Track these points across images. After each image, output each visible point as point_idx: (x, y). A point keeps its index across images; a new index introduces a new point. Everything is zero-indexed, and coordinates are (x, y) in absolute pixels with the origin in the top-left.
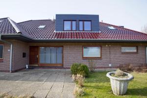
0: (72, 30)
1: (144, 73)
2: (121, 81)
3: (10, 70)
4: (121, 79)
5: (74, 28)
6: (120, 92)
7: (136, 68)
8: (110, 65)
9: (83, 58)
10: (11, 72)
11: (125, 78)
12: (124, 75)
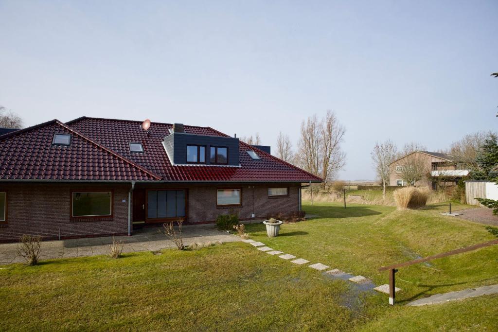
0: (198, 162)
1: (294, 223)
2: (275, 226)
3: (129, 232)
4: (275, 224)
5: (202, 159)
6: (274, 235)
7: (286, 218)
8: (253, 215)
9: (217, 206)
10: (129, 234)
11: (278, 223)
12: (277, 222)
